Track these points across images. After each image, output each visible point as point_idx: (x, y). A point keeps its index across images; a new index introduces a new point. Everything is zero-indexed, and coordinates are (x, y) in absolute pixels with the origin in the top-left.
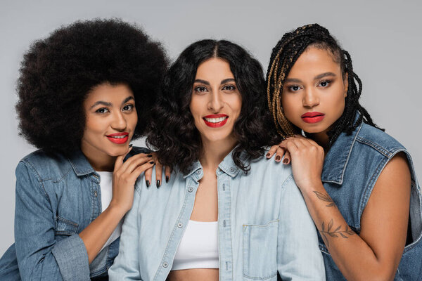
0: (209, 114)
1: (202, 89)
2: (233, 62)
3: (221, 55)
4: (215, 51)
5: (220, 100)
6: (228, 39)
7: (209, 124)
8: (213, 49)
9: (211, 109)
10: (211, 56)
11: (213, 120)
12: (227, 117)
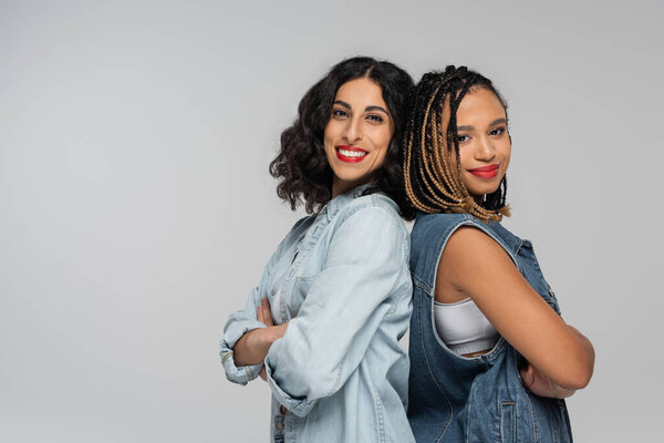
0: (342, 143)
1: (342, 113)
2: (387, 86)
3: (376, 76)
4: (368, 71)
5: (359, 130)
6: (392, 60)
7: (341, 157)
8: (367, 68)
9: (345, 139)
10: (362, 75)
11: (346, 153)
12: (367, 153)
